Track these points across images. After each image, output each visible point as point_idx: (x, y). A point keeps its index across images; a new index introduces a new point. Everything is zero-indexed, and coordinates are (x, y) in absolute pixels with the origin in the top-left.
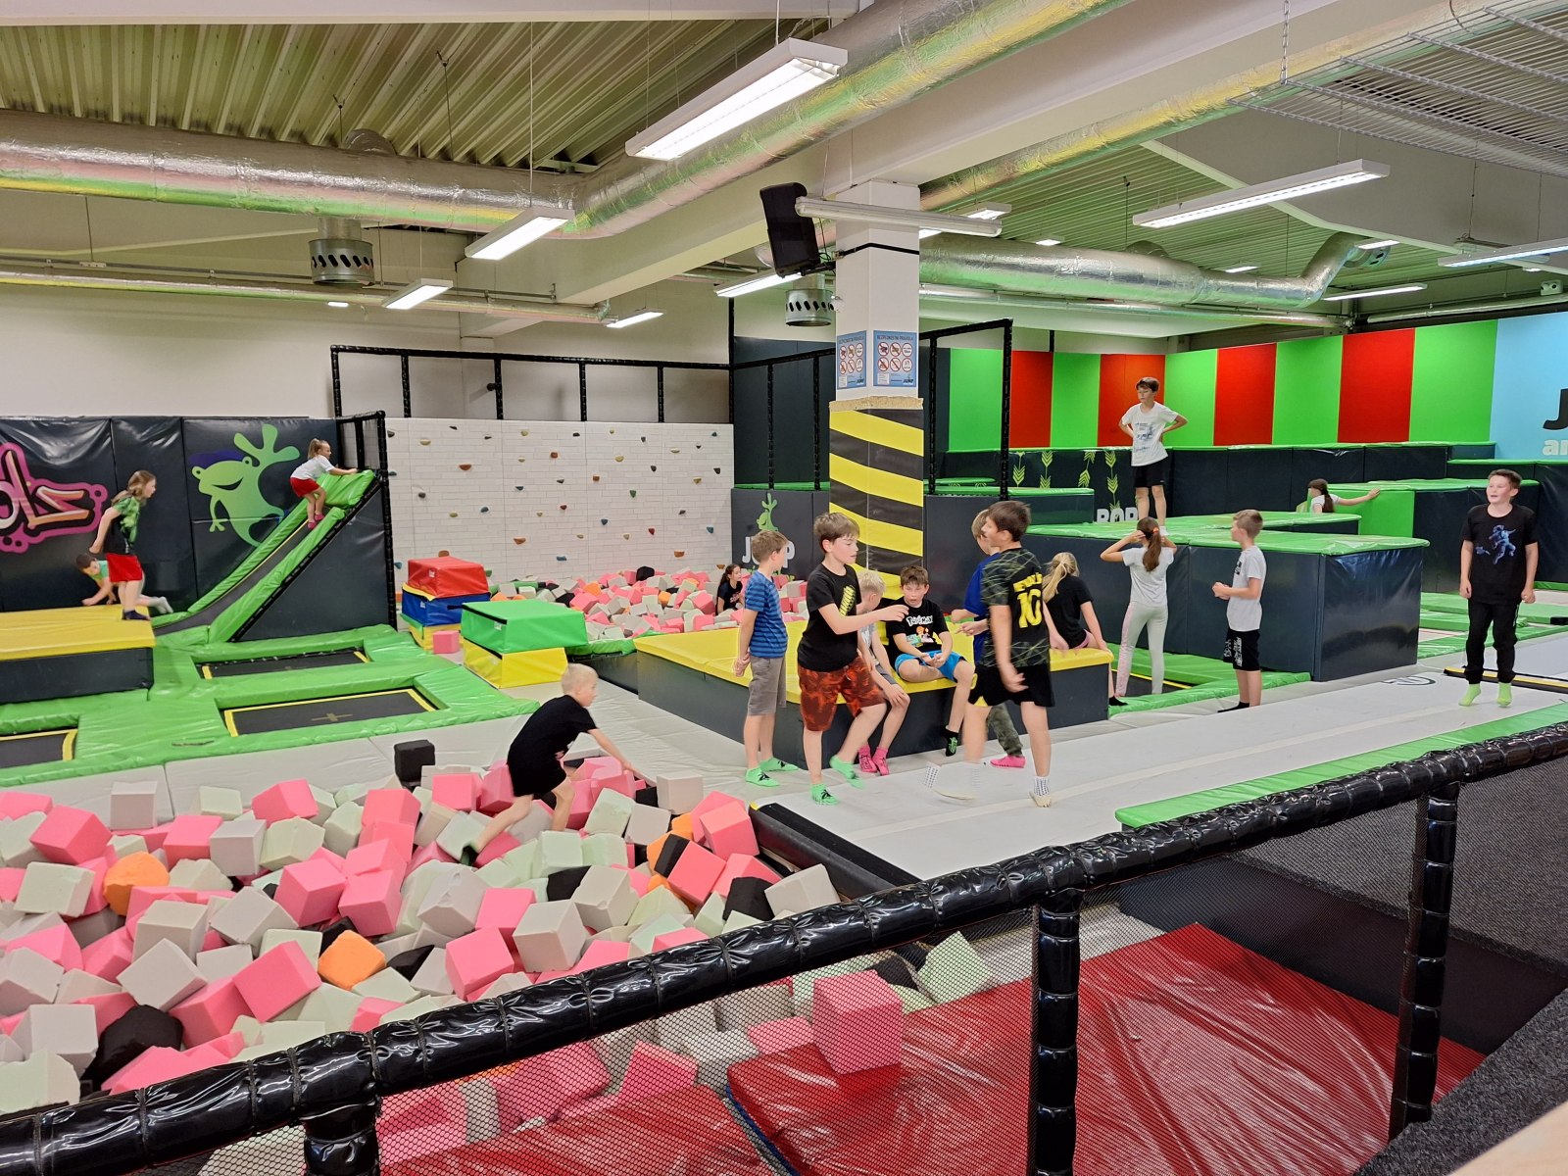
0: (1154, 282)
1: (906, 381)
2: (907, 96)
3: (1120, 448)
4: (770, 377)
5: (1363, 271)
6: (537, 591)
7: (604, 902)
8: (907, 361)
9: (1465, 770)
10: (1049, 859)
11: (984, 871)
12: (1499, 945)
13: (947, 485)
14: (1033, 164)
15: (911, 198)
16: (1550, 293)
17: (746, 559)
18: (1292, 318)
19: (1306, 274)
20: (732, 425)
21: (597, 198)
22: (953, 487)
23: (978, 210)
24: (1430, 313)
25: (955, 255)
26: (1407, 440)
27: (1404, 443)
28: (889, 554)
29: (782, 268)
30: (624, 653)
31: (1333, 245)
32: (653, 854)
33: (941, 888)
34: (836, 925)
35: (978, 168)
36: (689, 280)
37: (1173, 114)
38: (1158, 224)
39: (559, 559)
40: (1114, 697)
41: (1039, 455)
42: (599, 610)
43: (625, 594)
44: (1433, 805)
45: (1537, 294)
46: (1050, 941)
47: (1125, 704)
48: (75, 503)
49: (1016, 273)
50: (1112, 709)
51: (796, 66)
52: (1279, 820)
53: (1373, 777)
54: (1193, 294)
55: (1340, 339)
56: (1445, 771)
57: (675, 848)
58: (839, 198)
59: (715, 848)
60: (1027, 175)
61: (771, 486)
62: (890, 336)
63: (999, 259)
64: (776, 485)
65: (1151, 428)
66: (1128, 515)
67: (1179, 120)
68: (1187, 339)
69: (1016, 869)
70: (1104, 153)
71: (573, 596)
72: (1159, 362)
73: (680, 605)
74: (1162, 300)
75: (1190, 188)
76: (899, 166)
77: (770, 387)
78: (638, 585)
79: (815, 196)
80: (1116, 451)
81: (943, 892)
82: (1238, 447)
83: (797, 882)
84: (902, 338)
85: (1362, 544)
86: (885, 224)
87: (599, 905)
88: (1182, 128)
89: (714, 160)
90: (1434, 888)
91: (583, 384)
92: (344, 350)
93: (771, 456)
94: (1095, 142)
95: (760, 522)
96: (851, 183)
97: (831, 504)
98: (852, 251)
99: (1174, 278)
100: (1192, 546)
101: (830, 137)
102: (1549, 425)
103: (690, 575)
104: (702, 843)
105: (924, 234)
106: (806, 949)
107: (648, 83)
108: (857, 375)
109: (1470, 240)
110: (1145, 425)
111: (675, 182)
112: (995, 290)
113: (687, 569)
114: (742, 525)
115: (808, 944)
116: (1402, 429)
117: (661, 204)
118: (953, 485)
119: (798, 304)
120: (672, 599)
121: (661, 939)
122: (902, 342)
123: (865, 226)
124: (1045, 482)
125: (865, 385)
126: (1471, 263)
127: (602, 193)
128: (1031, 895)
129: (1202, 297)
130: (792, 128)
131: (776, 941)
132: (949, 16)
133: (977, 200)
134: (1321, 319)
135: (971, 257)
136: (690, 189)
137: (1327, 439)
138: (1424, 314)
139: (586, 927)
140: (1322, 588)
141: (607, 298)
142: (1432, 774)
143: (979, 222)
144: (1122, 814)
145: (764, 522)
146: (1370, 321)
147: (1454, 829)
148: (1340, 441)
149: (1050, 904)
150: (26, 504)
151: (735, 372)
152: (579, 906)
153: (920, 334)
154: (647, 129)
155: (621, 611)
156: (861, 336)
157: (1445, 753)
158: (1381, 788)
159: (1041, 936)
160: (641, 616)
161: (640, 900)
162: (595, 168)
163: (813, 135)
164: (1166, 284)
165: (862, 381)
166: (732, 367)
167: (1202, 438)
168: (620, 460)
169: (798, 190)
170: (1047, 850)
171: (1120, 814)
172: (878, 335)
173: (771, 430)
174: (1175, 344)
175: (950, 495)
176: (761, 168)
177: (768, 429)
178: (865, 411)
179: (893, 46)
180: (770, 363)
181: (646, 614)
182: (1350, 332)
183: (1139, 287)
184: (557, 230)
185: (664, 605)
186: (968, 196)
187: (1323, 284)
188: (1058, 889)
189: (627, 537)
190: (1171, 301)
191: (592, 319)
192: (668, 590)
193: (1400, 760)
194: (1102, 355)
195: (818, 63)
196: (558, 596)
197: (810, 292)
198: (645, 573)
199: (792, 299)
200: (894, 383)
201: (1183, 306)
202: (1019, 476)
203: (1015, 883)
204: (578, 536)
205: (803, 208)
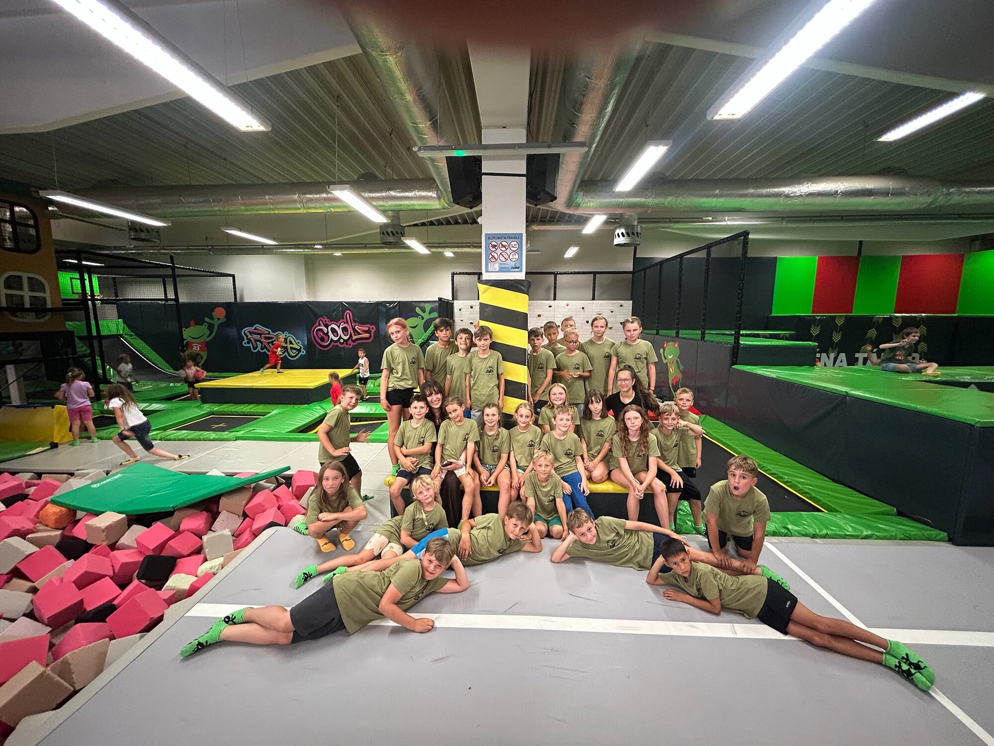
4: (645, 277)
20: (631, 301)
41: (834, 318)
48: (366, 332)
62: (499, 236)
72: (957, 259)
84: (509, 238)
91: (555, 283)
92: (457, 274)
119: (621, 234)
122: (509, 241)
150: (352, 332)
151: (635, 274)
180: (645, 269)
194: (901, 257)
197: (627, 226)
199: (619, 230)
202: (815, 330)
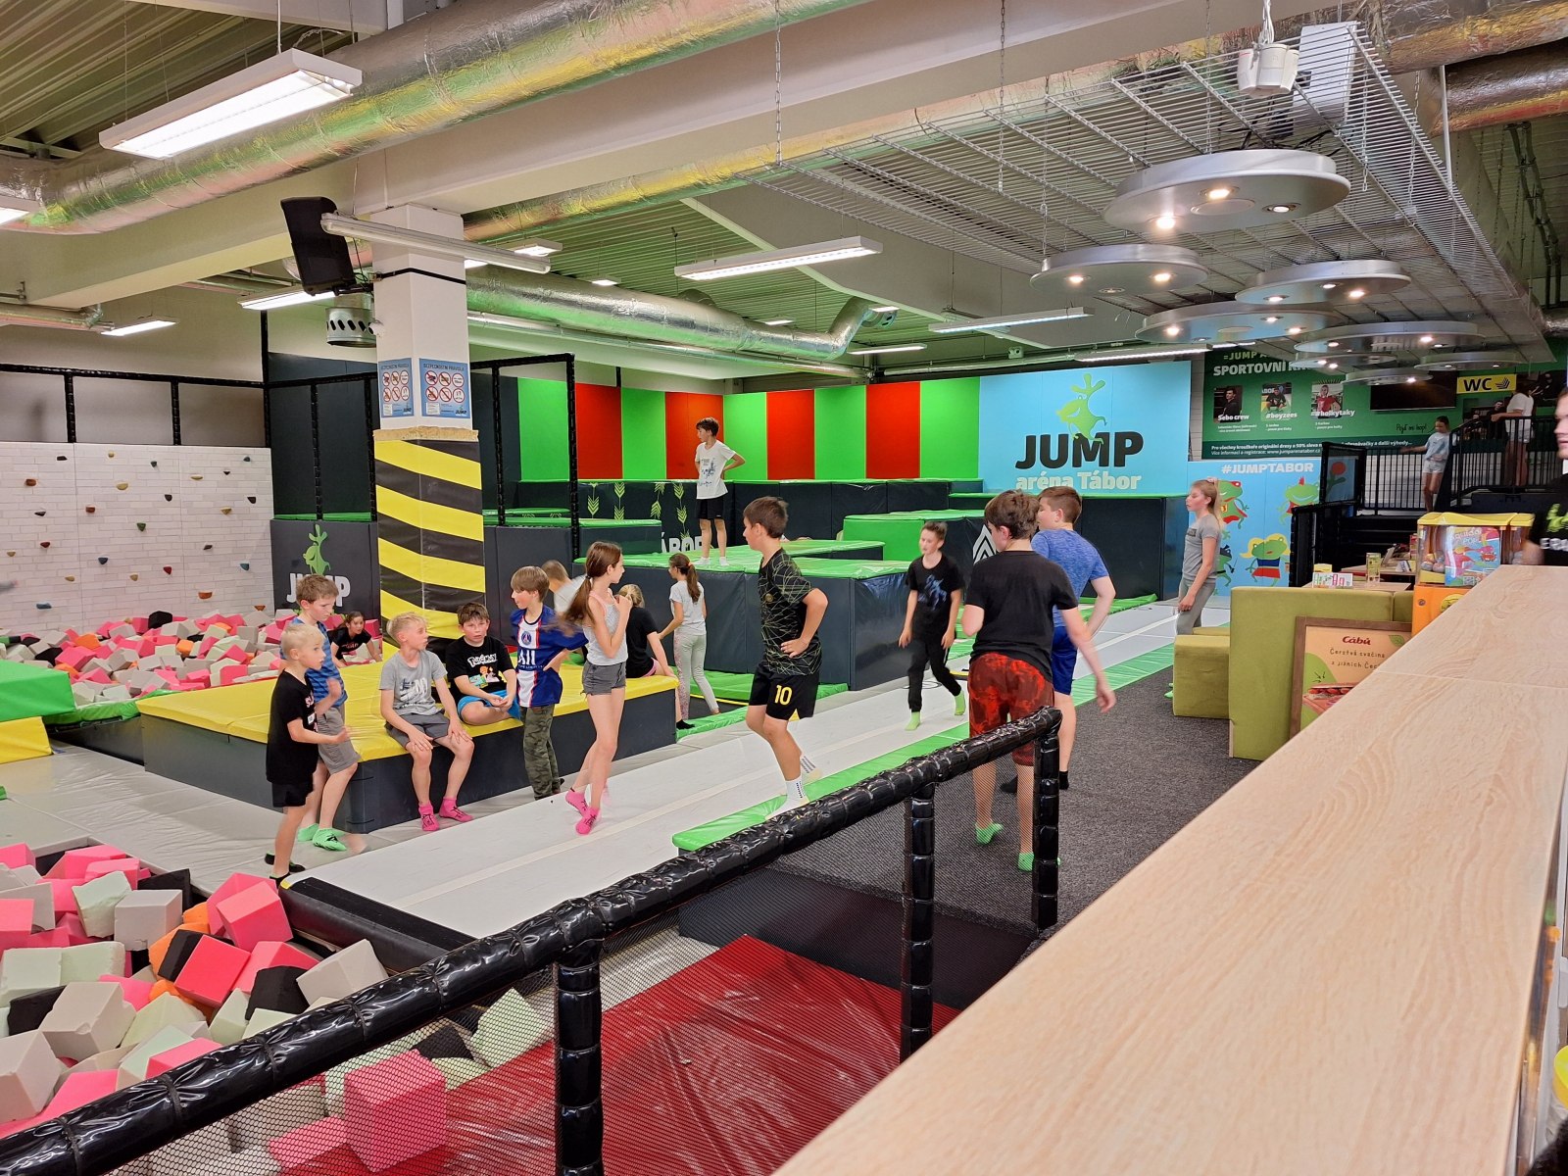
0: (705, 328)
1: (457, 412)
2: (438, 124)
3: (687, 481)
4: (314, 399)
5: (877, 331)
6: (7, 647)
7: (87, 1025)
8: (459, 392)
9: (938, 772)
10: (566, 914)
11: (495, 939)
12: (980, 917)
13: (520, 516)
14: (577, 207)
15: (455, 228)
16: (1015, 358)
17: (292, 598)
18: (824, 368)
19: (832, 331)
20: (269, 449)
21: (74, 189)
22: (525, 518)
23: (526, 245)
24: (931, 369)
25: (511, 287)
26: (918, 477)
27: (916, 480)
28: (449, 591)
29: (311, 284)
30: (124, 718)
31: (851, 308)
32: (157, 957)
33: (447, 966)
34: (318, 1032)
35: (523, 205)
36: (206, 288)
37: (701, 177)
38: (698, 277)
39: (41, 607)
40: (682, 721)
41: (612, 486)
42: (96, 666)
43: (132, 645)
44: (916, 806)
45: (1006, 357)
46: (569, 997)
47: (692, 726)
49: (574, 309)
50: (679, 732)
51: (303, 79)
52: (786, 839)
53: (865, 787)
54: (739, 342)
55: (864, 388)
56: (922, 774)
57: (185, 945)
58: (373, 218)
59: (236, 939)
60: (572, 217)
61: (320, 517)
62: (438, 365)
63: (556, 294)
64: (325, 516)
65: (712, 464)
66: (697, 544)
67: (707, 184)
68: (741, 384)
69: (532, 930)
70: (642, 206)
71: (59, 651)
72: (718, 401)
73: (205, 654)
74: (713, 346)
75: (725, 246)
76: (438, 193)
77: (314, 408)
78: (149, 635)
79: (345, 214)
80: (684, 484)
81: (448, 971)
82: (787, 481)
83: (336, 963)
84: (451, 368)
85: (882, 568)
86: (426, 250)
87: (78, 1030)
88: (710, 191)
89: (223, 163)
90: (921, 878)
91: (70, 399)
93: (318, 484)
94: (633, 194)
95: (307, 556)
96: (386, 204)
97: (379, 539)
98: (390, 275)
99: (721, 326)
100: (748, 573)
101: (359, 155)
102: (1020, 465)
103: (219, 619)
104: (220, 935)
105: (470, 264)
106: (281, 1067)
107: (127, 75)
108: (403, 404)
109: (952, 311)
110: (708, 460)
111: (176, 182)
112: (556, 325)
113: (217, 612)
114: (285, 559)
115: (283, 1059)
116: (914, 468)
117: (158, 205)
118: (527, 515)
119: (340, 323)
120: (195, 648)
121: (158, 1059)
122: (452, 372)
123: (405, 250)
124: (619, 513)
125: (412, 415)
126: (953, 330)
127: (82, 185)
128: (549, 953)
129: (747, 345)
130: (313, 140)
131: (242, 1064)
132: (476, 52)
133: (525, 235)
134: (848, 370)
135: (528, 290)
136: (195, 192)
137: (856, 474)
138: (926, 370)
139: (60, 1059)
140: (853, 608)
141: (98, 302)
142: (912, 778)
143: (526, 258)
144: (680, 839)
145: (312, 556)
146: (886, 373)
147: (932, 823)
148: (868, 477)
149: (570, 960)
151: (271, 391)
152: (49, 1036)
153: (472, 364)
154: (127, 122)
155: (127, 666)
156: (406, 364)
157: (922, 758)
158: (871, 796)
159: (561, 993)
160: (152, 670)
161: (137, 1013)
162: (78, 153)
163: (338, 151)
164: (715, 331)
165: (409, 409)
166: (267, 385)
167: (757, 473)
168: (123, 487)
169: (328, 206)
170: (566, 904)
171: (676, 838)
172: (424, 363)
173: (317, 455)
174: (731, 386)
175: (521, 527)
176: (276, 179)
177: (313, 454)
178: (414, 442)
179: (419, 73)
180: (313, 383)
181: (159, 668)
182: (871, 382)
183: (691, 332)
184: (20, 221)
185: (185, 656)
186: (516, 231)
187: (846, 340)
188: (575, 944)
189: (135, 578)
190: (720, 347)
191: (82, 325)
192: (190, 638)
193: (887, 769)
194: (667, 393)
195: (327, 79)
196: (39, 653)
197: (354, 310)
198: (160, 619)
199: (334, 316)
200: (445, 413)
201: (733, 352)
202: (593, 506)
203: (529, 946)
204: (67, 579)
205: (331, 224)
